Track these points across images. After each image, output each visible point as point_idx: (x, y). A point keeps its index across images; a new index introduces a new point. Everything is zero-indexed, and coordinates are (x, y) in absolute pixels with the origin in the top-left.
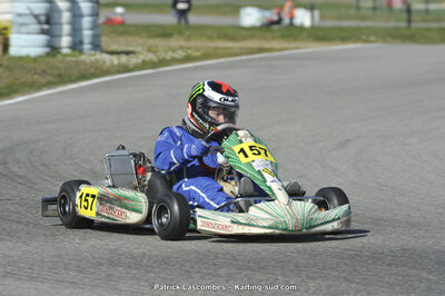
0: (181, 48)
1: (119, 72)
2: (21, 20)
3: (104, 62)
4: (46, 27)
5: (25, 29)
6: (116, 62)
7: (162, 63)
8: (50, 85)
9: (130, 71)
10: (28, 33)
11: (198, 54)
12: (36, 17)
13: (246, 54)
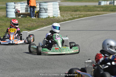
0: (79, 14)
1: (63, 21)
3: (60, 19)
4: (47, 11)
6: (63, 19)
7: (74, 18)
8: (46, 25)
9: (66, 21)
11: (82, 16)
12: (44, 9)
13: (94, 16)
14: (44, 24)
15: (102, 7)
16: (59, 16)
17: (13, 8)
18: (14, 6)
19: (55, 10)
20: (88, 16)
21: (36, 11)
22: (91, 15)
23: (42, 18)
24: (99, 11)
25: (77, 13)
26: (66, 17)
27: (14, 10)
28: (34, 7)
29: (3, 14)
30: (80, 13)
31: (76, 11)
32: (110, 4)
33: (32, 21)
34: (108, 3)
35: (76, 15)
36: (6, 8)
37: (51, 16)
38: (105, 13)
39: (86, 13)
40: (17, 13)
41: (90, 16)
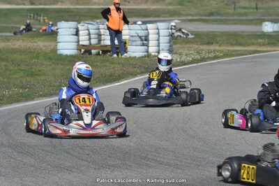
0: (214, 51)
1: (179, 66)
2: (133, 39)
4: (145, 42)
5: (134, 43)
6: (179, 60)
7: (203, 60)
8: (142, 73)
9: (185, 64)
10: (136, 45)
11: (222, 55)
12: (140, 37)
13: (247, 54)
14: (138, 71)
17: (73, 35)
18: (75, 30)
20: (234, 56)
22: (242, 52)
23: (135, 57)
24: (260, 45)
25: (212, 48)
26: (186, 55)
29: (50, 46)
30: (217, 48)
31: (209, 43)
33: (113, 63)
35: (210, 52)
37: (153, 54)
38: (273, 48)
39: (232, 48)
41: (238, 55)
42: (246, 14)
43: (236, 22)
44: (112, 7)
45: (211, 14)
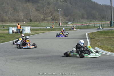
7: (36, 34)
12: (24, 30)
13: (44, 33)
15: (47, 29)
16: (30, 33)
18: (12, 29)
19: (28, 30)
21: (20, 31)
24: (46, 31)
25: (38, 31)
27: (12, 31)
28: (19, 29)
31: (37, 31)
32: (50, 28)
34: (50, 27)
36: (9, 30)
37: (27, 33)
40: (13, 32)
41: (42, 33)
42: (42, 25)
43: (41, 27)
44: (18, 25)
45: (36, 25)
